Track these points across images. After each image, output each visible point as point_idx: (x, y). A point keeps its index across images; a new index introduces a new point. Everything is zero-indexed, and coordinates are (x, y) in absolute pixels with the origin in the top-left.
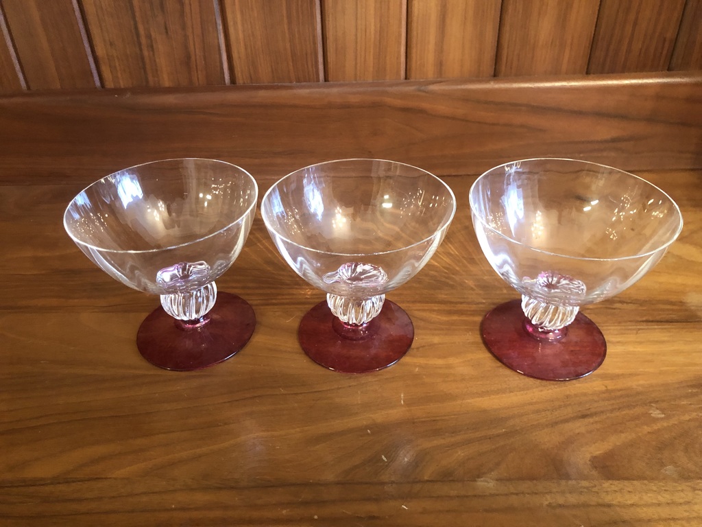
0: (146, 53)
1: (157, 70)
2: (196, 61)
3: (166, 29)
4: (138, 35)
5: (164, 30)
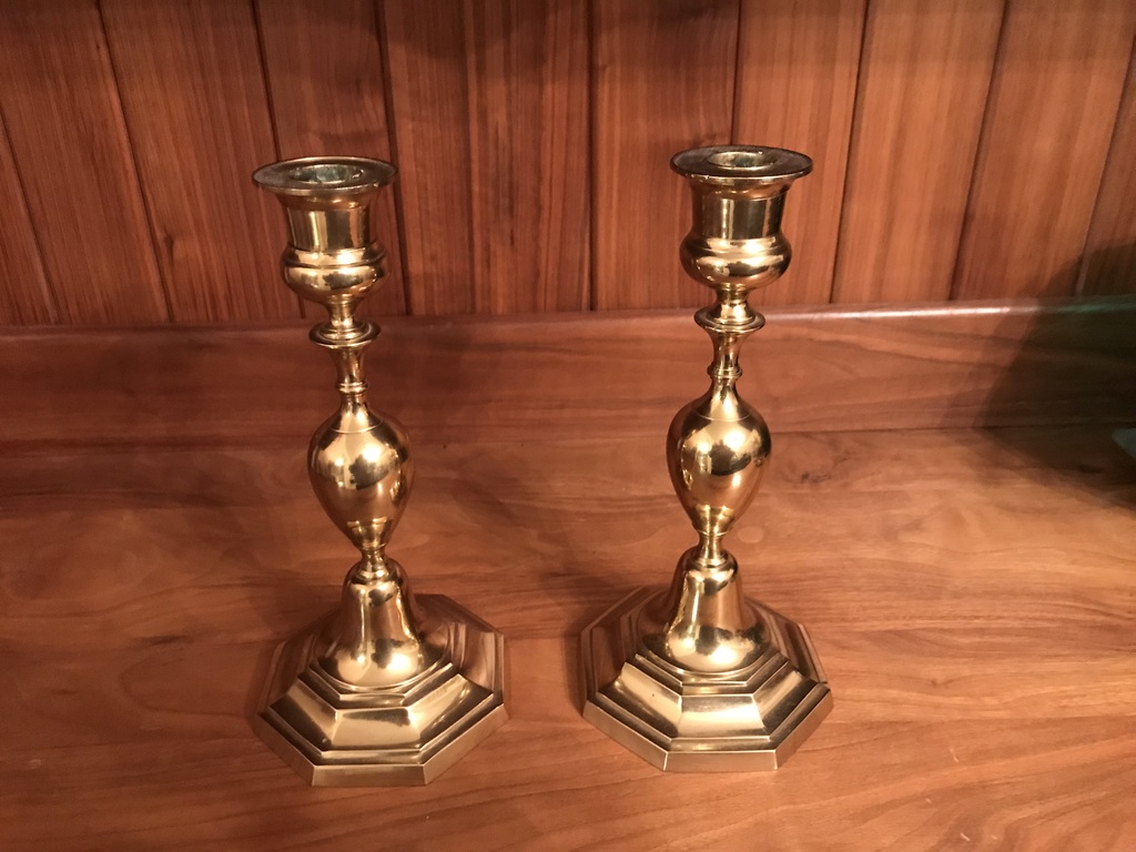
0: (478, 269)
1: (489, 292)
2: (546, 280)
3: (512, 238)
4: (471, 247)
5: (509, 241)
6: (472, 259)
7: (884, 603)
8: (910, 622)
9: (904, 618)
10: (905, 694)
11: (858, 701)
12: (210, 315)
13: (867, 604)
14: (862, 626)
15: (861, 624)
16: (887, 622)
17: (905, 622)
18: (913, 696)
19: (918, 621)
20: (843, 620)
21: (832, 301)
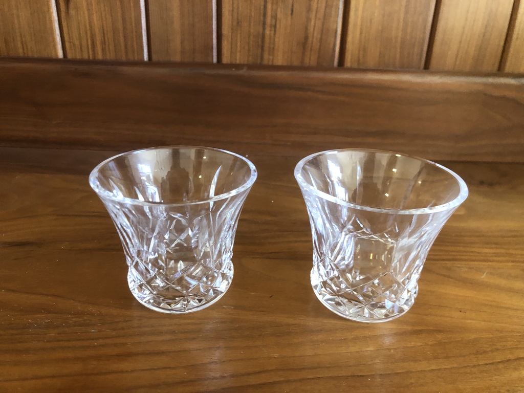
0: (267, 32)
1: (274, 49)
2: (312, 43)
3: (292, 10)
4: (265, 15)
5: (290, 12)
6: (264, 24)
12: (91, 53)
21: (500, 70)
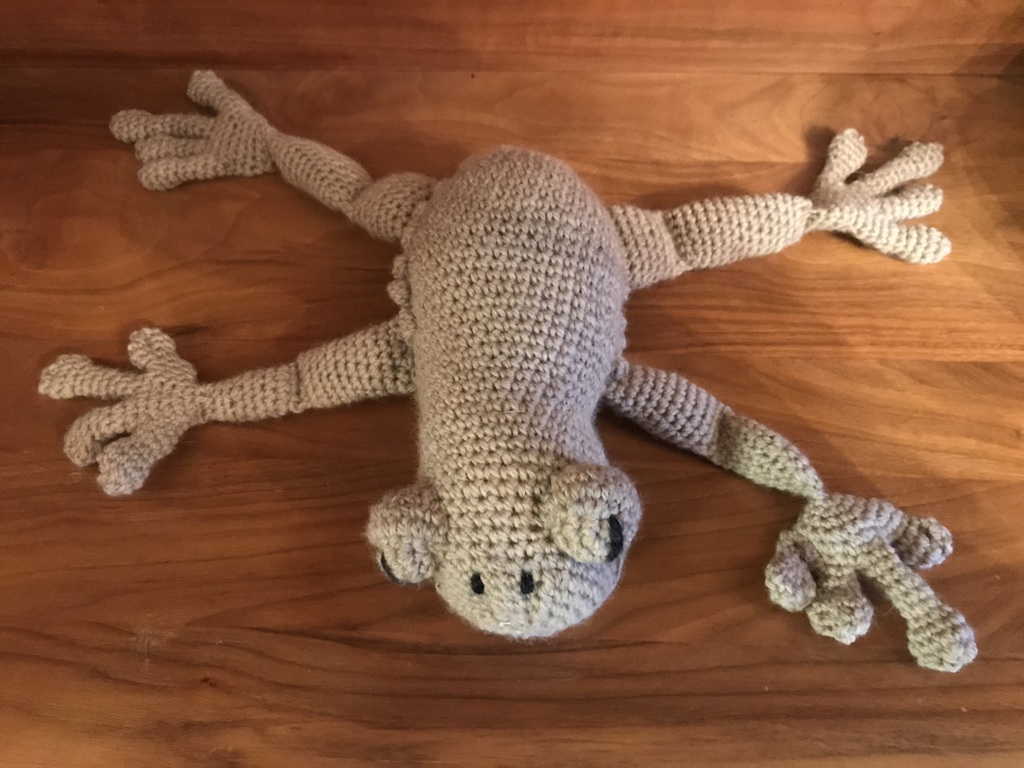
7: (971, 325)
8: (999, 352)
9: (993, 346)
10: (985, 446)
11: (933, 451)
13: (953, 325)
14: (945, 355)
15: (944, 351)
16: (973, 351)
17: (993, 352)
18: (993, 448)
19: (1009, 352)
20: (924, 345)
